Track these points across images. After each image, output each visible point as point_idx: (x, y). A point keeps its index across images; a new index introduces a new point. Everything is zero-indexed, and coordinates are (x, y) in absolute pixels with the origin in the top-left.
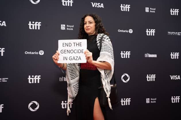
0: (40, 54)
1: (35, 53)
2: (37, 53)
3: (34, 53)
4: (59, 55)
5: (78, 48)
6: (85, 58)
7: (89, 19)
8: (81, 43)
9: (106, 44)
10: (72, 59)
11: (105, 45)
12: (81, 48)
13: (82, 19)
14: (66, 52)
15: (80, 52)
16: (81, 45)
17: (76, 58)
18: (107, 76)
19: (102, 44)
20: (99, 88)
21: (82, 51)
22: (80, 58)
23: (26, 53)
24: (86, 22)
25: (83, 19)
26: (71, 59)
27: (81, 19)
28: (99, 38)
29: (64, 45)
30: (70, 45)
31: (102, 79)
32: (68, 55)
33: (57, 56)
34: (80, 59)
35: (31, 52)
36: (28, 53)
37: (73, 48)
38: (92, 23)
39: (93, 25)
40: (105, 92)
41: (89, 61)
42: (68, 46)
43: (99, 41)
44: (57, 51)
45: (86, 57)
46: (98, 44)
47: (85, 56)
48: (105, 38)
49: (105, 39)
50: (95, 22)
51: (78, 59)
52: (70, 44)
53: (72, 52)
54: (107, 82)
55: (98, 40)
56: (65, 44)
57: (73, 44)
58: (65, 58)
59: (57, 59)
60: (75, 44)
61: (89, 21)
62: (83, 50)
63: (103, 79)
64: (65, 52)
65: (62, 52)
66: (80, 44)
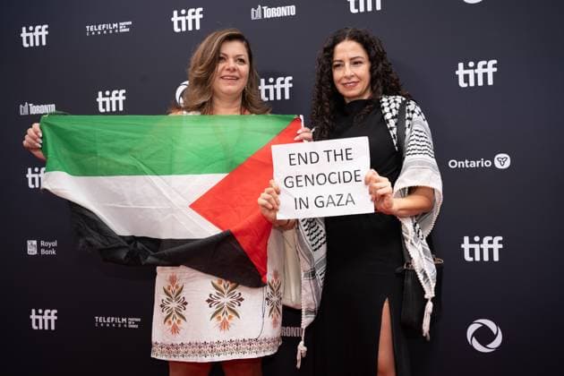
0: (498, 165)
1: (480, 164)
2: (486, 164)
3: (478, 162)
4: (278, 193)
5: (341, 166)
6: (370, 197)
7: (348, 50)
8: (348, 151)
9: (420, 129)
10: (325, 204)
11: (417, 133)
12: (350, 166)
13: (326, 50)
14: (303, 183)
15: (347, 179)
16: (349, 157)
17: (336, 199)
18: (421, 233)
19: (408, 131)
20: (398, 270)
21: (355, 177)
22: (350, 199)
23: (453, 164)
24: (341, 61)
25: (330, 51)
26: (321, 205)
27: (322, 52)
28: (394, 110)
29: (296, 162)
30: (314, 159)
31: (408, 244)
32: (309, 192)
33: (275, 198)
34: (352, 201)
35: (467, 162)
36: (458, 164)
37: (324, 166)
38: (361, 62)
39: (363, 70)
40: (420, 284)
41: (382, 206)
42: (306, 163)
43: (396, 120)
44: (271, 181)
45: (371, 193)
46: (391, 128)
47: (366, 190)
48: (413, 112)
49: (415, 115)
50: (371, 60)
51: (343, 201)
52: (314, 156)
53: (321, 179)
54: (421, 251)
55: (393, 118)
56: (296, 157)
57: (323, 156)
58: (301, 203)
59: (276, 206)
60: (331, 154)
61: (351, 59)
62: (357, 173)
63: (412, 244)
64: (300, 184)
65: (290, 185)
66: (346, 155)
